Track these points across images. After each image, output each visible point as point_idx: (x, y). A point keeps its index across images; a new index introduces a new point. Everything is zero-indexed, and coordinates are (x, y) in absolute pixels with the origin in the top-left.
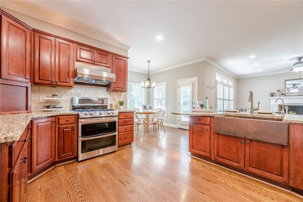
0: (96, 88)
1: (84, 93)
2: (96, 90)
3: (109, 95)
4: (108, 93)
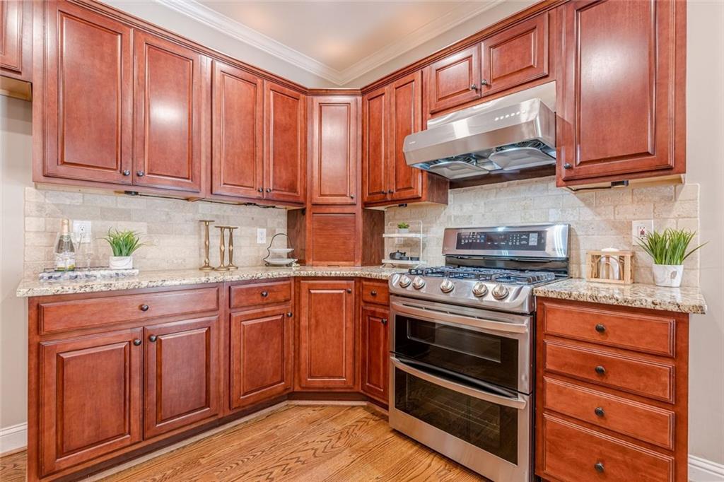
0: (522, 188)
1: (483, 212)
2: (522, 196)
3: (589, 205)
4: (583, 200)
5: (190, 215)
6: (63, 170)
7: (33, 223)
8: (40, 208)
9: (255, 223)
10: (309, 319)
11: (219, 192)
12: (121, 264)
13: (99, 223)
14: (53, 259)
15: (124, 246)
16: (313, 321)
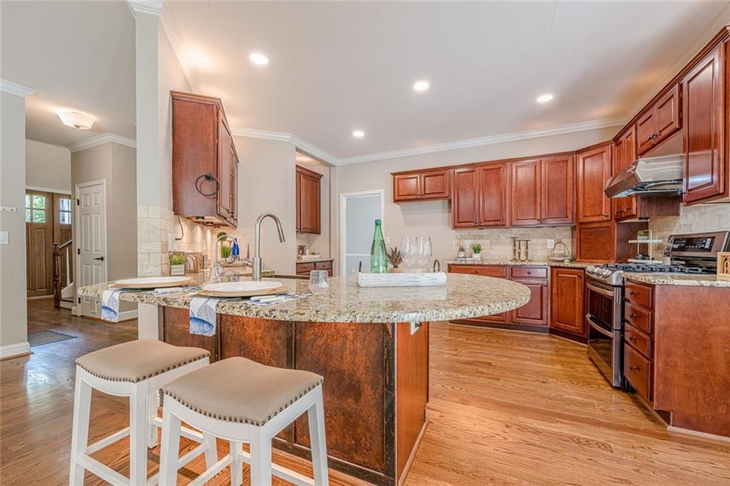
5: (508, 235)
6: (459, 224)
7: (455, 242)
8: (456, 236)
9: (546, 236)
10: (557, 290)
11: (515, 224)
12: (476, 256)
13: (473, 241)
14: (458, 254)
15: (477, 250)
16: (559, 291)
